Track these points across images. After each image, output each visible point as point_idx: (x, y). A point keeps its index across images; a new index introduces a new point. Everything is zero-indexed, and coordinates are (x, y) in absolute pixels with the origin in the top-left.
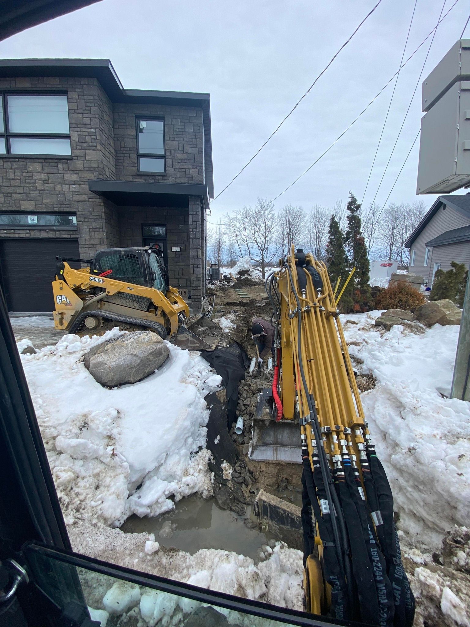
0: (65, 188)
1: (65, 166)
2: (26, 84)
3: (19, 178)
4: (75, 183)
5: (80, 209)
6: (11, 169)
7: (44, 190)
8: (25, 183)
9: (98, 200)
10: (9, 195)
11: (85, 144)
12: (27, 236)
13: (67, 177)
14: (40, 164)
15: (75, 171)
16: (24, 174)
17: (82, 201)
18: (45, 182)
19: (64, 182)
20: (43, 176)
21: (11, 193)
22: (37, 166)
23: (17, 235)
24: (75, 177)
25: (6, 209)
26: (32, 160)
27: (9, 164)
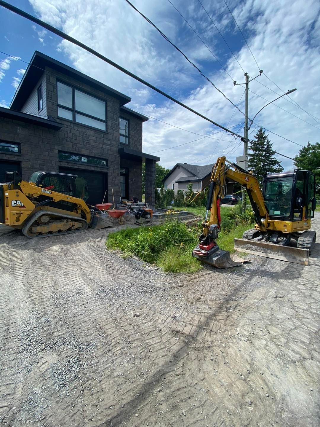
0: (104, 146)
1: (105, 136)
2: (88, 89)
3: (81, 136)
4: (108, 145)
5: (110, 158)
6: (77, 130)
7: (94, 145)
8: (85, 140)
9: (118, 155)
10: (76, 144)
11: (114, 128)
12: (83, 168)
13: (105, 141)
14: (93, 132)
15: (109, 140)
16: (84, 135)
17: (111, 154)
18: (95, 142)
19: (104, 144)
20: (94, 138)
21: (77, 144)
22: (91, 133)
23: (77, 167)
24: (108, 142)
25: (73, 152)
26: (89, 129)
27: (77, 128)
